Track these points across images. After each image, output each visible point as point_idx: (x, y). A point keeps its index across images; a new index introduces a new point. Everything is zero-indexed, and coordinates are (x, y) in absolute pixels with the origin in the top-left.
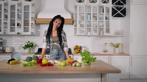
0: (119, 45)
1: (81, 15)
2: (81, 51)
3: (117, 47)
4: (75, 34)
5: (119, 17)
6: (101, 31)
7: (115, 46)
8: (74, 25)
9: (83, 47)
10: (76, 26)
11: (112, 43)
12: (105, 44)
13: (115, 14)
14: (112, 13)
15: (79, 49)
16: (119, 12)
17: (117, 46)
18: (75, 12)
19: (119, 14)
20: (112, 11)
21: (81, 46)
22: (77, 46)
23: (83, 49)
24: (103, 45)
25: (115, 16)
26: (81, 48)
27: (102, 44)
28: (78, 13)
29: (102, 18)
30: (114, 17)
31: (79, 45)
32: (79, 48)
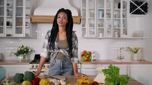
0: (138, 50)
1: (90, 12)
2: (90, 58)
3: (135, 53)
4: (82, 36)
5: (139, 14)
6: (115, 32)
7: (133, 51)
8: (81, 24)
9: (92, 52)
10: (84, 25)
11: (129, 48)
12: (121, 49)
13: (134, 11)
14: (130, 9)
15: (87, 56)
16: (139, 7)
17: (136, 51)
18: (82, 7)
19: (139, 10)
20: (130, 6)
21: (91, 52)
22: (85, 52)
23: (93, 55)
24: (118, 50)
25: (134, 12)
26: (90, 54)
27: (116, 49)
28: (87, 8)
29: (117, 16)
30: (133, 14)
31: (88, 50)
32: (87, 54)
